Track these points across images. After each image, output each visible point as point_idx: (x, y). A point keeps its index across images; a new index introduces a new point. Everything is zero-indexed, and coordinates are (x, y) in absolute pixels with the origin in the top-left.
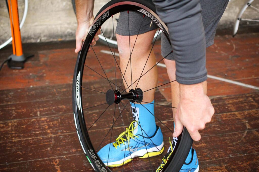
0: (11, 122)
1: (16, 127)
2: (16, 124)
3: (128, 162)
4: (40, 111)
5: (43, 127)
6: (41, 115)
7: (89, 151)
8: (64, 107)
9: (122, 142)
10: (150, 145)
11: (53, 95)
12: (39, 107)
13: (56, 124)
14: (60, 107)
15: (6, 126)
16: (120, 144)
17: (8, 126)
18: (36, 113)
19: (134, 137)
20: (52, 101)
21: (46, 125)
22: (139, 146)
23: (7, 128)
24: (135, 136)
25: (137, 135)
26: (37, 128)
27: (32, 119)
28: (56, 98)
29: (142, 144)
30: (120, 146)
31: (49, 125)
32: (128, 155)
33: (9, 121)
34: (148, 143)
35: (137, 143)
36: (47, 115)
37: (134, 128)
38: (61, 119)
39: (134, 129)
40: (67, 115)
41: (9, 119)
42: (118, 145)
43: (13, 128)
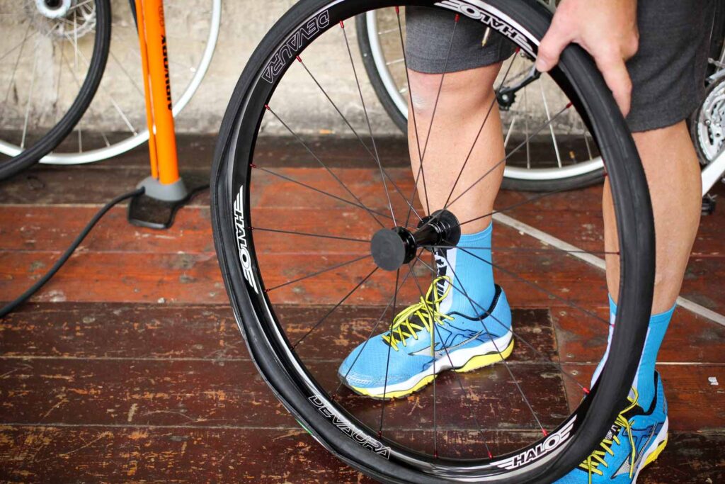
0: (37, 432)
1: (44, 453)
2: (47, 441)
3: (427, 384)
4: (143, 404)
5: (120, 469)
6: (137, 419)
7: (312, 399)
8: (222, 396)
9: (410, 333)
10: (482, 336)
11: (210, 343)
12: (145, 386)
13: (165, 465)
14: (210, 394)
15: (16, 444)
16: (406, 338)
17: (23, 445)
18: (126, 407)
19: (442, 318)
20: (196, 365)
21: (132, 462)
22: (455, 342)
23: (13, 456)
24: (445, 316)
25: (449, 315)
26: (101, 470)
27: (104, 430)
28: (214, 356)
29: (463, 336)
30: (405, 344)
31: (142, 462)
32: (425, 368)
33: (31, 428)
34: (476, 332)
35: (449, 334)
36: (155, 420)
37: (439, 297)
38: (190, 446)
39: (441, 299)
40: (217, 431)
41: (37, 420)
42: (398, 341)
43: (33, 456)
